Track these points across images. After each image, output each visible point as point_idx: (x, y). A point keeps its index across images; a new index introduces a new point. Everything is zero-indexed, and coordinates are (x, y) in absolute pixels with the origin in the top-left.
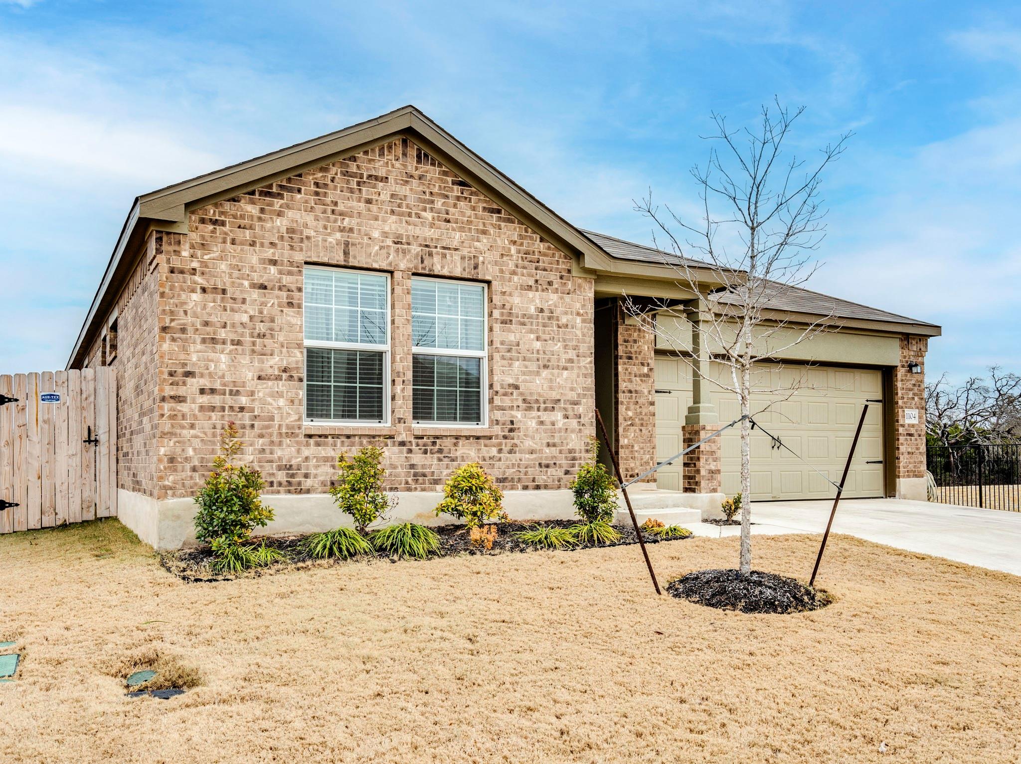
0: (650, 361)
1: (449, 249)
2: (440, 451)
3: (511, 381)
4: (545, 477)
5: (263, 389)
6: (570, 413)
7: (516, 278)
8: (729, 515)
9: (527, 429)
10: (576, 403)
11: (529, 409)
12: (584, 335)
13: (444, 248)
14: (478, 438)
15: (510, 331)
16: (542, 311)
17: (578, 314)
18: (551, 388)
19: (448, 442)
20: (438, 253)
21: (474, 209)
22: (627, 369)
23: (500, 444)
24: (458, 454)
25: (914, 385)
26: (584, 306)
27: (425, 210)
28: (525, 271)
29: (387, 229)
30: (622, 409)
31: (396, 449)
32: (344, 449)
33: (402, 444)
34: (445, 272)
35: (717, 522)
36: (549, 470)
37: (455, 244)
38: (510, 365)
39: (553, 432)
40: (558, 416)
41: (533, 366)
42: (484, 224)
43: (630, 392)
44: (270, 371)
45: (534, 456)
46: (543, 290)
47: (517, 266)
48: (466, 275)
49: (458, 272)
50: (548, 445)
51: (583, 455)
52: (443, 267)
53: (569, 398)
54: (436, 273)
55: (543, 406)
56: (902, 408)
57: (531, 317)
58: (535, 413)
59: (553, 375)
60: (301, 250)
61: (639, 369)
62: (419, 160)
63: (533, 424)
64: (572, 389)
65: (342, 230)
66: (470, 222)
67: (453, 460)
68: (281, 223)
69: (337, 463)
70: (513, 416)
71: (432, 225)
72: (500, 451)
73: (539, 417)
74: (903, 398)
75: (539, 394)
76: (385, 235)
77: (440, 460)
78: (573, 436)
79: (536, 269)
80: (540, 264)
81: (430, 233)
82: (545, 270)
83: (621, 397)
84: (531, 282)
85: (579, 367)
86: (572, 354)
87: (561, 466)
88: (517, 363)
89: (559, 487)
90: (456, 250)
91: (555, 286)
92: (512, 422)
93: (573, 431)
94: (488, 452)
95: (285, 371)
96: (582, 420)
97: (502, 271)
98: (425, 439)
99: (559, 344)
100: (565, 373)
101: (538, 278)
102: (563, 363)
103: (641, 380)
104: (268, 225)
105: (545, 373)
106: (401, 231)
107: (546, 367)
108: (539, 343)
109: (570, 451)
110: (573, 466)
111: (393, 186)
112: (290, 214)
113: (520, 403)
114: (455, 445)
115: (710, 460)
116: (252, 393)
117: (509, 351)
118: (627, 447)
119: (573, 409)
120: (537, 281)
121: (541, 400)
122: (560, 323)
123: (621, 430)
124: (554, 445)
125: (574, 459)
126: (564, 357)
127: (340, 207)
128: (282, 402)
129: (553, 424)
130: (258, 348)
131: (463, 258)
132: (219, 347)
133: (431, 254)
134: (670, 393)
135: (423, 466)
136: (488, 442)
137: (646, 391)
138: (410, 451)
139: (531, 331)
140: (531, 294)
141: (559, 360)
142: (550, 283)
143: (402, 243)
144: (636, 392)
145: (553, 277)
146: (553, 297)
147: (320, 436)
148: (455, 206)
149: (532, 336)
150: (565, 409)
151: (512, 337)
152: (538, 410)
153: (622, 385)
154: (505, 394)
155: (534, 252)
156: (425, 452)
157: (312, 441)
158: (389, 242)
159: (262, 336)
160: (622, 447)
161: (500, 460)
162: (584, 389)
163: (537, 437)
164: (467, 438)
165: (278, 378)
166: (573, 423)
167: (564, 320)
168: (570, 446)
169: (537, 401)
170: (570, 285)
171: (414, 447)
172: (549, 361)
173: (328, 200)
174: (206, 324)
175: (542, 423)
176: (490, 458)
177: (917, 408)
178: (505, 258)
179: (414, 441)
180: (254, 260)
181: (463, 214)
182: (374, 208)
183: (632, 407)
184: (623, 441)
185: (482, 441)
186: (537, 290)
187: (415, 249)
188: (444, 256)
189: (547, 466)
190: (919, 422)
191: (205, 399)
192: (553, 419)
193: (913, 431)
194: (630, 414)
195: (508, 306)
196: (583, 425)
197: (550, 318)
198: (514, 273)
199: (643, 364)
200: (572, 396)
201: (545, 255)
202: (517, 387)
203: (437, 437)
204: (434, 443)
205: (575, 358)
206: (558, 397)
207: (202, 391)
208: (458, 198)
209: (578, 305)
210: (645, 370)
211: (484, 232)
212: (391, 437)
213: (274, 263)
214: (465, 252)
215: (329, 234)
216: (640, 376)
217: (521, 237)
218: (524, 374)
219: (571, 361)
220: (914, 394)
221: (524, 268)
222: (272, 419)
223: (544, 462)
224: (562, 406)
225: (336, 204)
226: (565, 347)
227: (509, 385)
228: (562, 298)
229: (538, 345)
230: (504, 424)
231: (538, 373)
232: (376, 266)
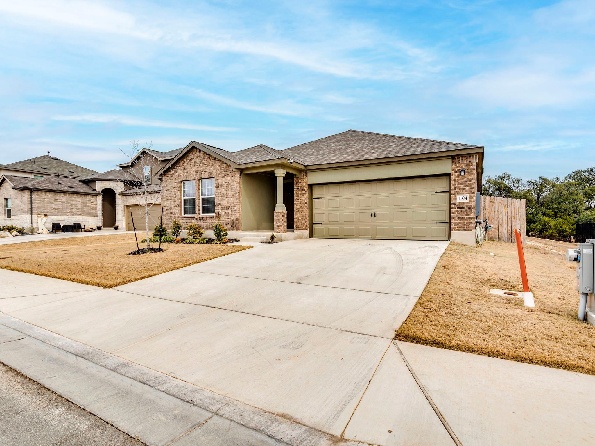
0: (306, 189)
1: (205, 171)
2: (204, 221)
3: (219, 202)
4: (226, 227)
5: (175, 209)
6: (233, 210)
7: (220, 175)
8: (272, 240)
9: (222, 215)
10: (234, 207)
11: (223, 209)
12: (237, 187)
13: (204, 171)
14: (211, 217)
15: (219, 189)
16: (226, 183)
17: (235, 182)
18: (228, 203)
19: (205, 218)
20: (203, 173)
21: (210, 160)
22: (297, 192)
23: (216, 219)
24: (207, 221)
25: (466, 181)
26: (237, 179)
27: (201, 163)
28: (222, 173)
29: (194, 170)
30: (295, 206)
31: (195, 220)
32: (187, 221)
33: (197, 219)
34: (205, 177)
35: (269, 243)
36: (227, 225)
37: (207, 170)
38: (218, 198)
39: (228, 215)
40: (230, 211)
41: (224, 198)
42: (213, 163)
43: (298, 200)
44: (175, 205)
45: (224, 222)
46: (226, 177)
47: (220, 172)
48: (209, 177)
49: (207, 177)
50: (227, 219)
51: (236, 221)
52: (204, 176)
53: (232, 205)
54: (203, 178)
55: (226, 208)
56: (454, 194)
57: (223, 185)
58: (224, 210)
59: (228, 199)
60: (180, 179)
61: (301, 192)
62: (199, 152)
63: (223, 213)
64: (233, 203)
65: (186, 173)
66: (210, 164)
67: (206, 223)
68: (177, 174)
69: (186, 224)
70: (219, 211)
71: (202, 167)
72: (216, 220)
73: (225, 211)
74: (455, 189)
75: (225, 205)
76: (193, 171)
77: (204, 223)
78: (233, 216)
79: (225, 172)
80: (226, 170)
81: (201, 169)
82: (227, 171)
83: (295, 202)
84: (223, 176)
85: (235, 197)
86: (233, 193)
87: (230, 224)
88: (220, 198)
89: (230, 230)
90: (207, 171)
91: (229, 175)
92: (219, 213)
93: (233, 215)
94: (213, 221)
95: (178, 205)
96: (236, 212)
97: (217, 174)
98: (201, 218)
99: (230, 191)
100: (232, 198)
101: (225, 174)
102: (231, 196)
103: (302, 195)
104: (175, 175)
105: (227, 199)
106: (196, 170)
107: (227, 198)
108: (225, 191)
109: (233, 220)
110: (233, 224)
111: (195, 160)
112: (178, 171)
113: (221, 208)
114: (207, 219)
115: (278, 222)
116: (173, 210)
117: (218, 194)
118: (297, 218)
119: (233, 208)
120: (225, 175)
121: (226, 207)
122: (231, 185)
123: (295, 213)
124: (229, 219)
125: (233, 222)
126: (231, 194)
127: (186, 168)
128: (177, 211)
129: (228, 213)
130: (174, 200)
131: (208, 173)
132: (169, 201)
133: (202, 174)
134: (321, 198)
135: (200, 224)
136: (213, 218)
137: (304, 199)
138: (198, 221)
139: (223, 189)
140: (223, 179)
141: (230, 195)
142: (228, 175)
143: (196, 173)
144: (300, 200)
145: (229, 173)
146: (229, 178)
147: (183, 218)
148: (207, 160)
149: (224, 190)
150: (231, 209)
151: (219, 191)
152: (225, 209)
153: (295, 198)
154: (217, 206)
155: (224, 167)
156: (201, 221)
157: (182, 219)
158: (194, 173)
159: (174, 198)
160: (295, 218)
161: (216, 223)
162: (237, 203)
163: (224, 216)
164: (209, 217)
165: (177, 206)
166: (233, 212)
167: (231, 184)
168: (233, 219)
169: (225, 207)
170: (233, 174)
171: (199, 220)
172: (227, 196)
173: (184, 167)
174: (167, 197)
175: (226, 213)
176: (214, 222)
177: (468, 193)
178: (217, 171)
179: (199, 218)
180: (173, 182)
181: (208, 162)
182: (191, 166)
183: (299, 205)
184: (295, 216)
185: (212, 218)
186: (225, 177)
187: (199, 173)
188: (204, 173)
189: (227, 224)
190: (470, 201)
191: (167, 211)
192: (228, 211)
193: (463, 206)
194: (298, 207)
195: (218, 183)
196: (236, 213)
197: (228, 184)
198: (219, 174)
199: (303, 190)
200: (233, 205)
201: (227, 167)
202: (220, 204)
203: (203, 217)
204: (202, 219)
205: (234, 194)
206: (230, 206)
207: (166, 210)
208: (207, 158)
209: (235, 179)
210: (304, 192)
211: (213, 165)
212: (195, 218)
213: (176, 182)
214: (209, 171)
215: (184, 174)
216: (302, 194)
217: (221, 164)
218: (221, 200)
219: (233, 195)
220: (465, 186)
221: (222, 172)
222: (176, 215)
223: (226, 223)
224: (231, 208)
225: (185, 167)
226: (232, 191)
227: (218, 203)
228: (231, 178)
229: (225, 192)
230: (217, 214)
231: (225, 200)
232: (192, 179)
